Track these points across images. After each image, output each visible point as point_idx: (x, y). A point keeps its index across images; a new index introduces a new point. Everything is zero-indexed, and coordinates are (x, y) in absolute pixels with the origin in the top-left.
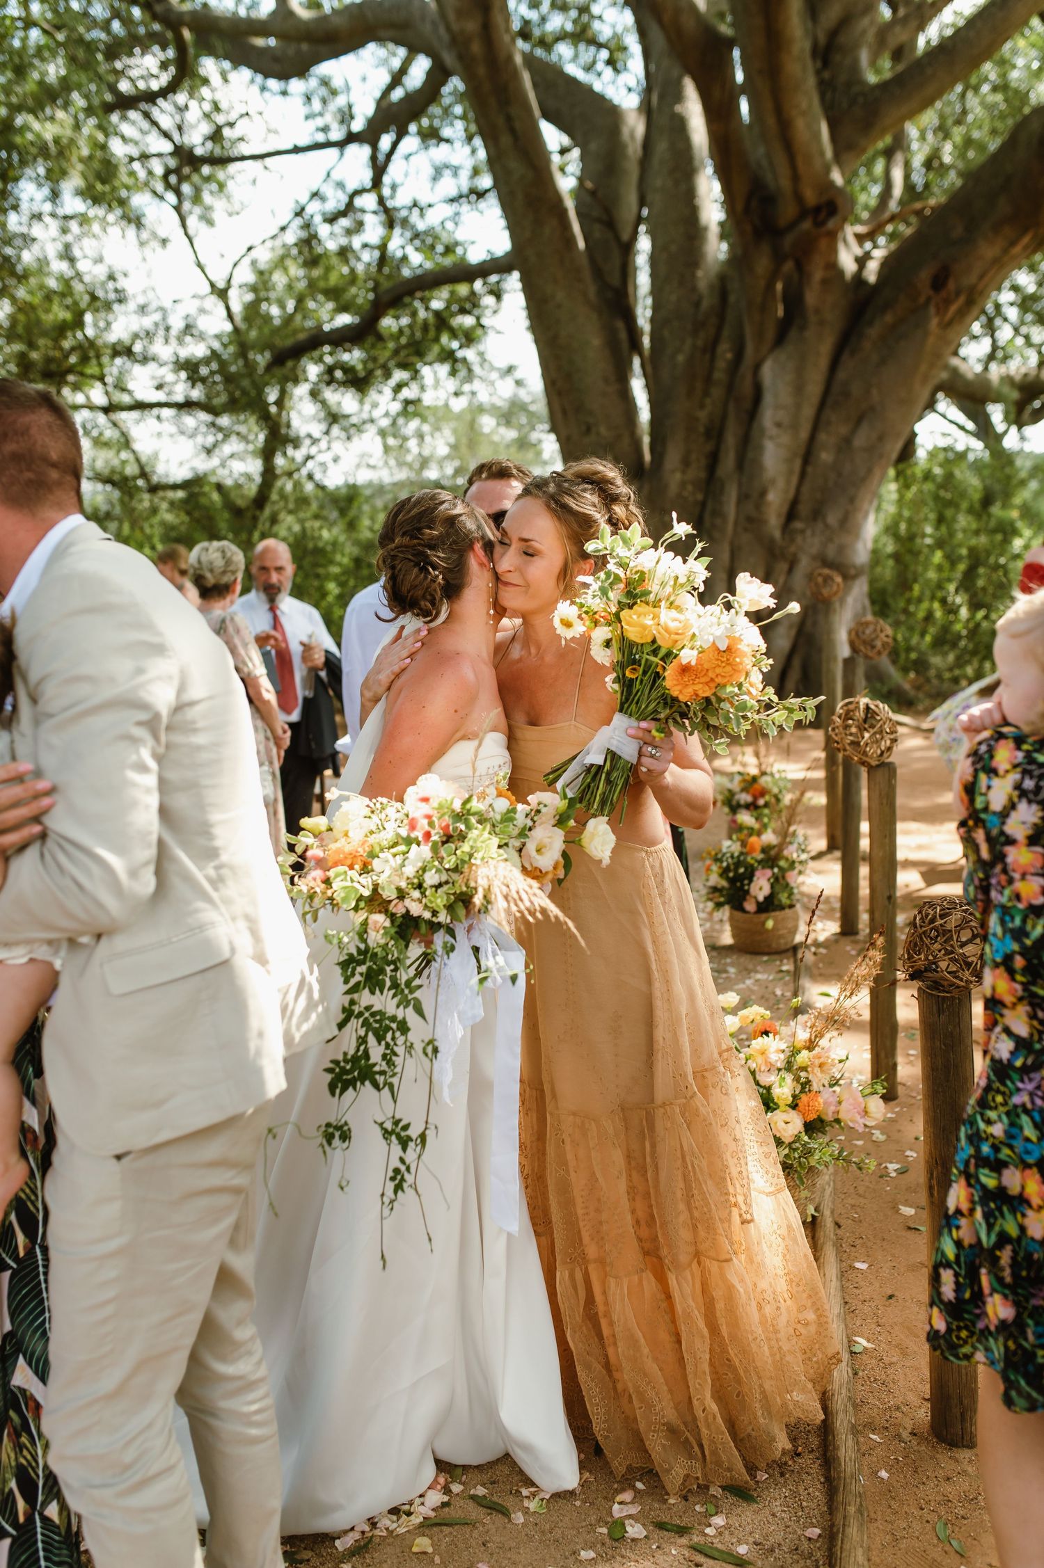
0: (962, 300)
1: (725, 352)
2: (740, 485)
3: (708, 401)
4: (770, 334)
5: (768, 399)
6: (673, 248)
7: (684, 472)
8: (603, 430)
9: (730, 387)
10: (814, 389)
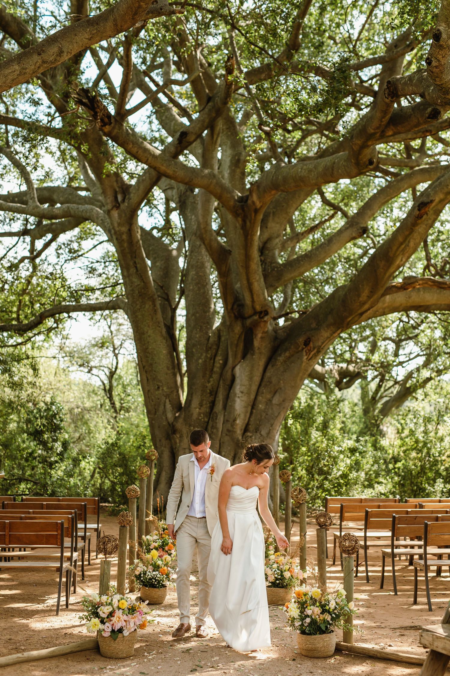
0: (316, 350)
1: (219, 360)
2: (224, 416)
3: (211, 379)
4: (239, 355)
5: (238, 381)
6: (198, 315)
7: (200, 409)
8: (165, 388)
9: (221, 375)
10: (257, 379)
